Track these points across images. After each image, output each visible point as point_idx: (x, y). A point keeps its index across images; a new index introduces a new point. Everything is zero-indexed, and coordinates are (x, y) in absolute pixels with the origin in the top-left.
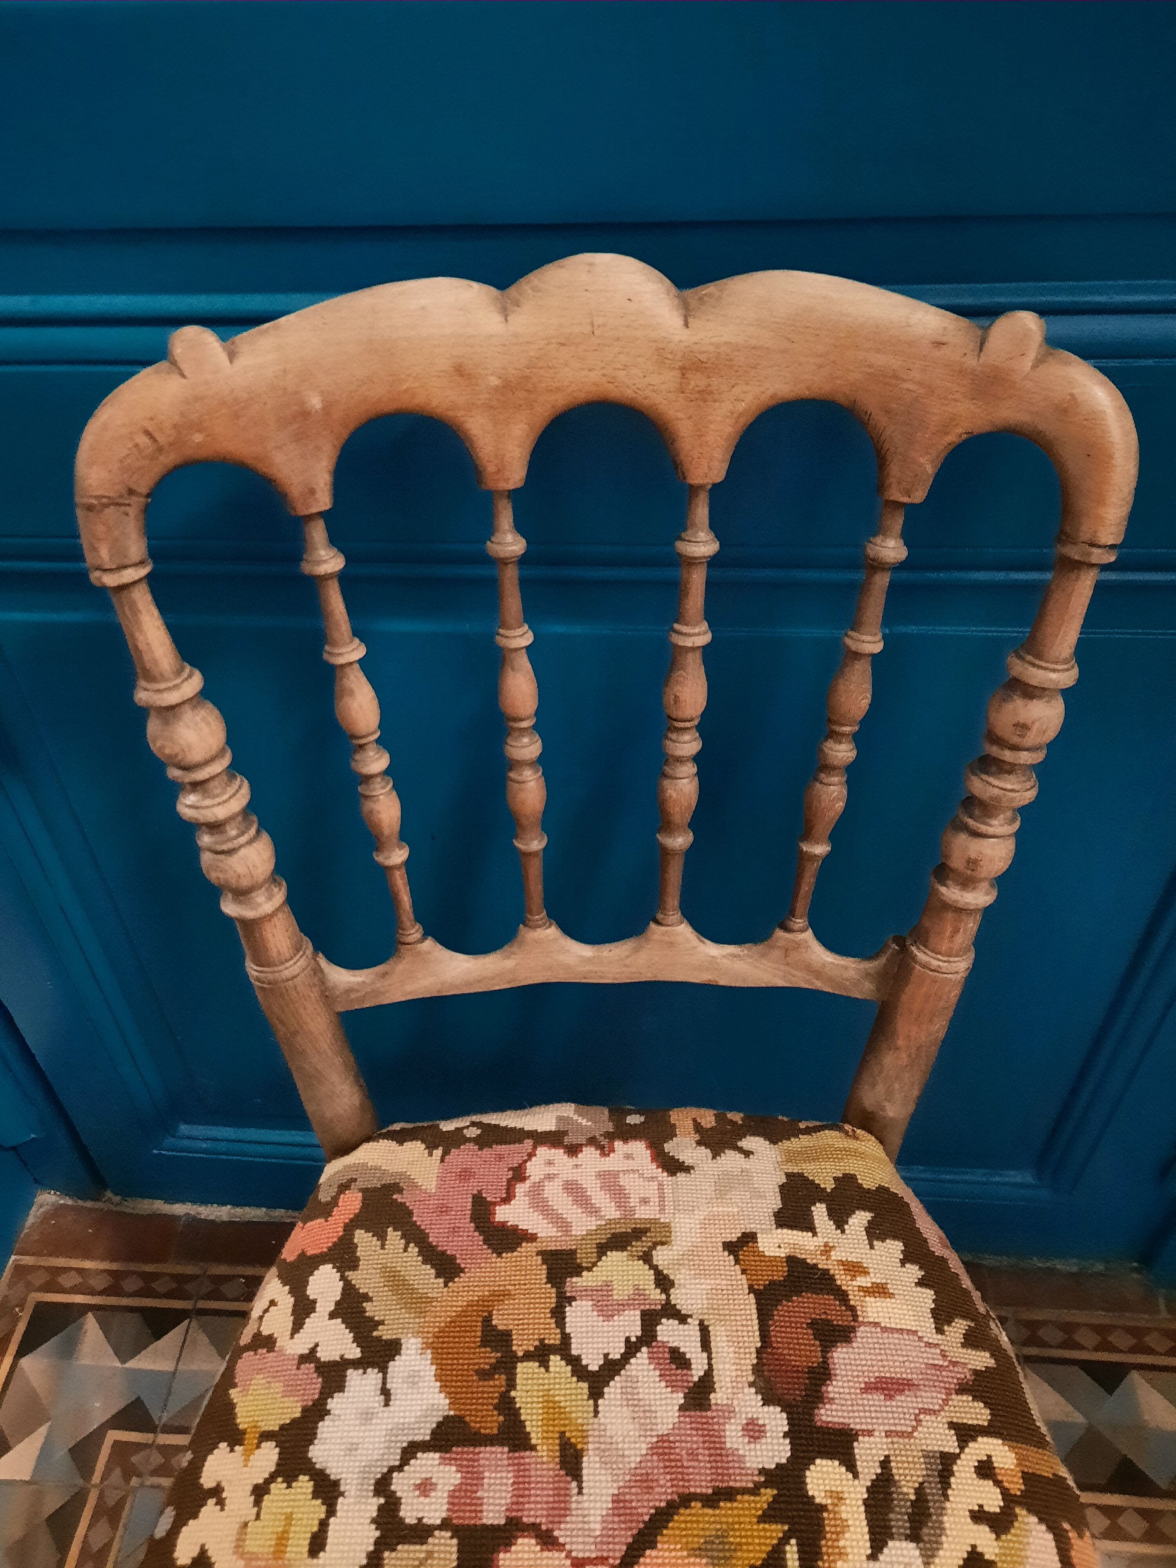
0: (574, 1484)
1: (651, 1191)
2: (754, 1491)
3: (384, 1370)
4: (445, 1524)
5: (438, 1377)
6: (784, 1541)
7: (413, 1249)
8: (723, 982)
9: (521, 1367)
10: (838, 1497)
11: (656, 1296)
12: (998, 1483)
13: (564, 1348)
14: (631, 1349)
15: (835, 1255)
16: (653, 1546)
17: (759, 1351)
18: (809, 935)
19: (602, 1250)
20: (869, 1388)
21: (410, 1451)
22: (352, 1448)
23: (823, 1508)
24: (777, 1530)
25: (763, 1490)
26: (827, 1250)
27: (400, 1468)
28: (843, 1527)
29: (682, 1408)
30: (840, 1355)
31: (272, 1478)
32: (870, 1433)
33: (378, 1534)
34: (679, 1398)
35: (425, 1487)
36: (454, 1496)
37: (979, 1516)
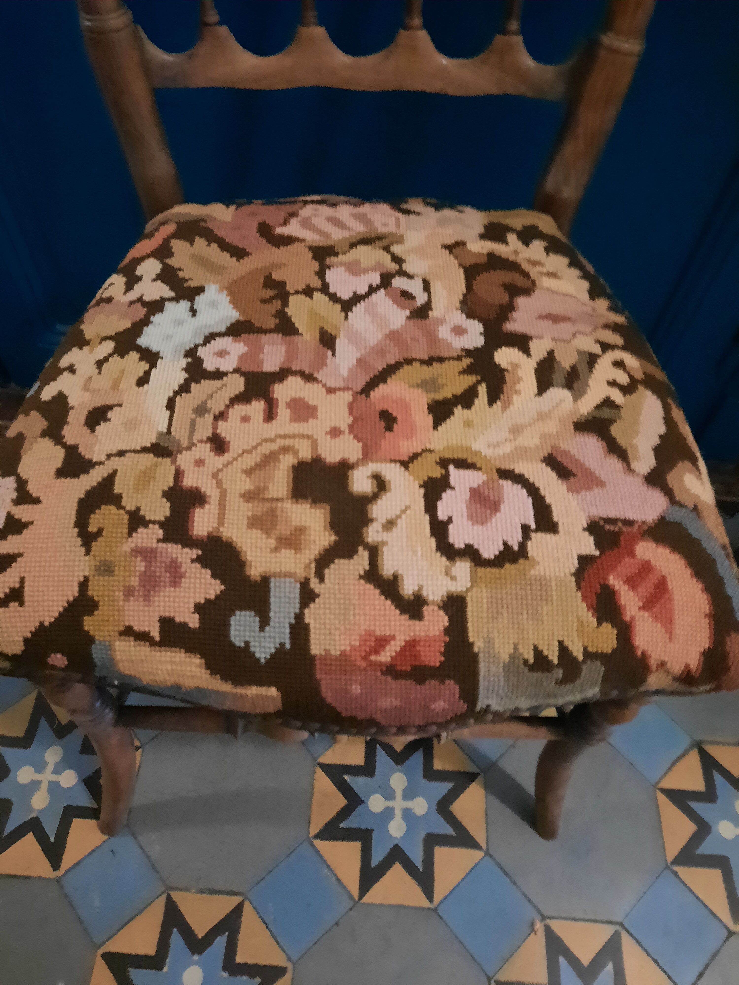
0: (329, 353)
1: (390, 221)
2: (459, 358)
3: (192, 301)
4: (236, 371)
5: (232, 302)
6: (479, 382)
7: (214, 246)
9: (292, 300)
10: (516, 366)
11: (393, 267)
12: (627, 371)
13: (325, 289)
14: (372, 290)
15: (521, 256)
16: (385, 381)
17: (465, 295)
19: (353, 245)
20: (541, 317)
21: (210, 338)
22: (168, 337)
23: (506, 370)
24: (472, 378)
25: (464, 359)
26: (516, 252)
27: (204, 344)
28: (519, 380)
29: (408, 318)
30: (521, 301)
31: (111, 355)
32: (541, 338)
33: (186, 375)
34: (408, 313)
35: (222, 354)
36: (242, 358)
37: (613, 384)
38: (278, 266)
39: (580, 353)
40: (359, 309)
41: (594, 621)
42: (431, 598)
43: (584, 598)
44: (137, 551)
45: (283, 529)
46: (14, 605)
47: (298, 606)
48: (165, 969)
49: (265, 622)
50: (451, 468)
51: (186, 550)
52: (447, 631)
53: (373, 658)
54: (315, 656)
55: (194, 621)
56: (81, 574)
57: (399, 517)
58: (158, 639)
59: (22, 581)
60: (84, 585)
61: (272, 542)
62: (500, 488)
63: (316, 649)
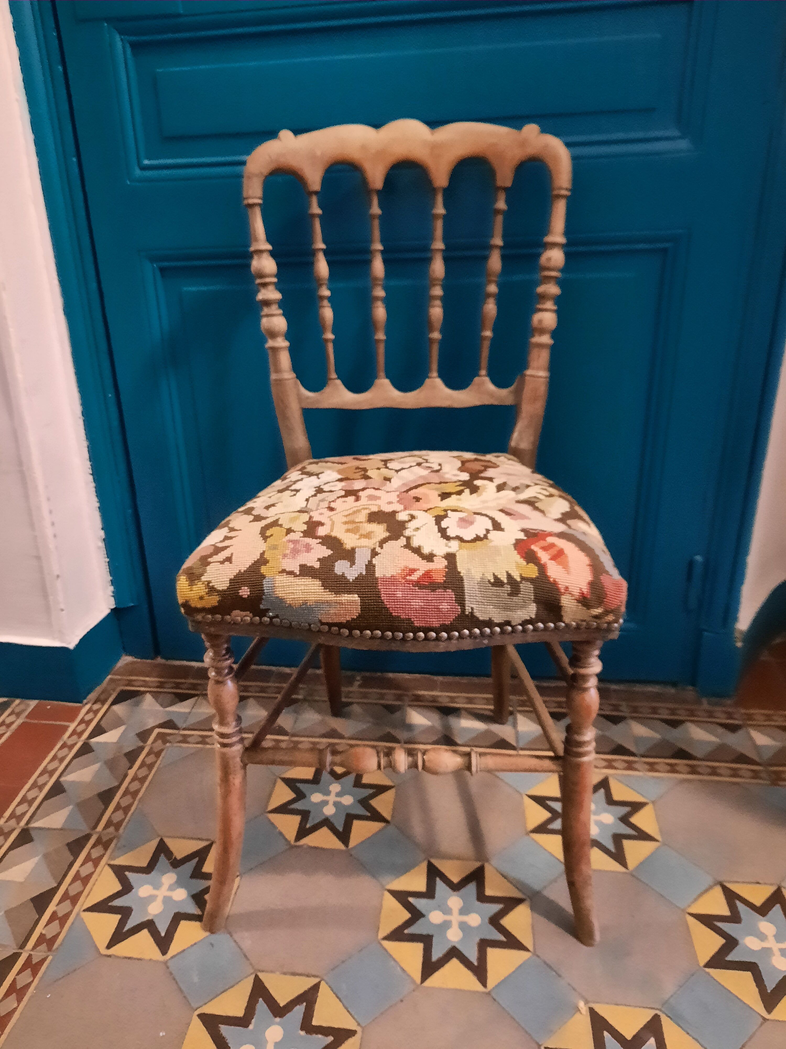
0: (388, 482)
2: (455, 482)
3: (318, 476)
4: (340, 490)
5: (339, 474)
9: (370, 471)
10: (486, 485)
12: (548, 492)
13: (387, 468)
17: (461, 467)
18: (487, 379)
20: (501, 474)
21: (327, 483)
22: (306, 486)
23: (480, 485)
24: (462, 487)
25: (458, 483)
27: (324, 485)
28: (487, 488)
29: (429, 473)
30: (490, 469)
31: (276, 495)
32: (500, 478)
33: (315, 493)
35: (333, 486)
36: (344, 486)
38: (363, 465)
40: (404, 471)
41: (525, 563)
42: (437, 554)
43: (519, 553)
44: (290, 541)
45: (363, 532)
46: (227, 563)
47: (370, 557)
48: (251, 1027)
49: (353, 563)
50: (449, 512)
51: (314, 540)
52: (446, 567)
53: (408, 578)
54: (378, 577)
55: (317, 565)
56: (262, 550)
57: (422, 526)
58: (298, 573)
59: (232, 554)
60: (262, 554)
61: (357, 537)
62: (475, 517)
63: (378, 574)
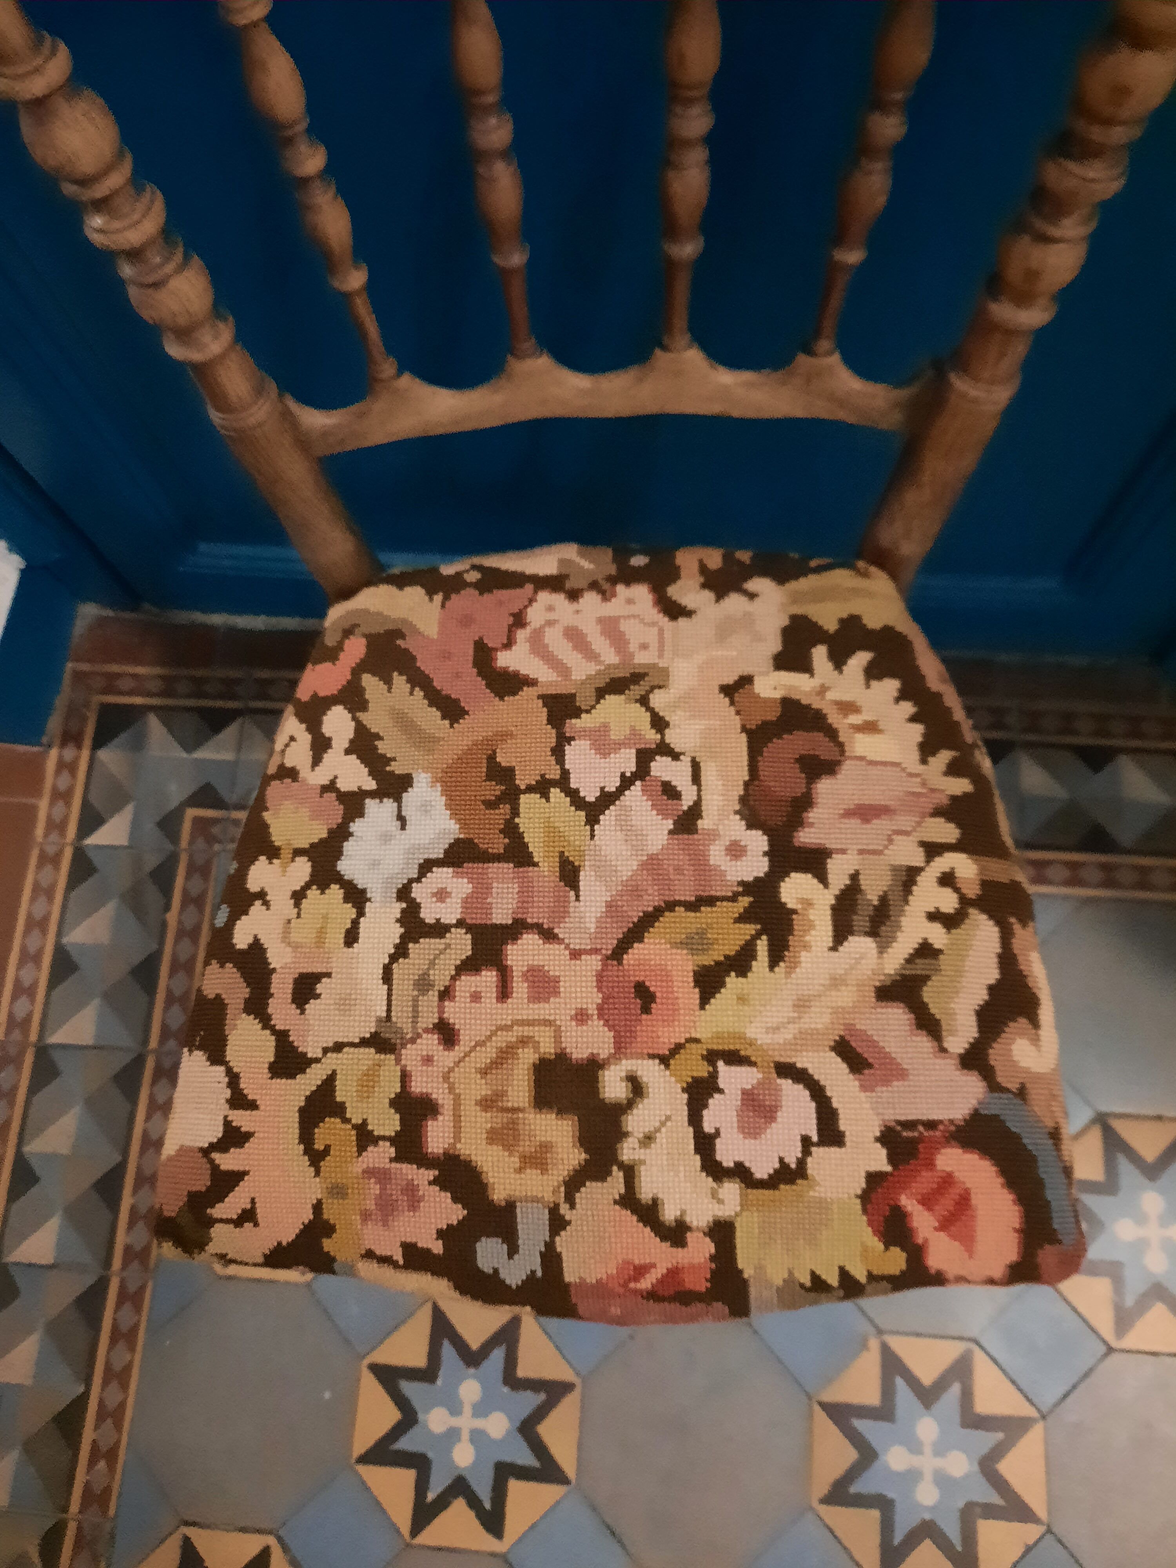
0: (572, 893)
1: (651, 636)
2: (733, 898)
3: (398, 800)
4: (460, 923)
5: (448, 806)
6: (757, 936)
7: (419, 693)
8: (736, 413)
9: (524, 799)
10: (808, 903)
11: (652, 736)
12: (957, 890)
13: (563, 782)
14: (626, 783)
15: (830, 696)
16: (641, 940)
17: (747, 784)
18: (835, 359)
19: (601, 693)
20: (849, 814)
21: (426, 867)
22: (375, 864)
23: (794, 912)
24: (750, 929)
25: (740, 898)
26: (823, 690)
27: (418, 880)
28: (811, 926)
29: (671, 832)
30: (824, 787)
31: (307, 886)
32: (843, 851)
33: (402, 930)
34: (669, 824)
35: (441, 895)
36: (467, 902)
37: (934, 916)
38: (504, 736)
39: (895, 869)
40: (608, 818)
41: (881, 1246)
42: (695, 1224)
43: (870, 1223)
44: (369, 1173)
45: (526, 1146)
46: (248, 1225)
47: (547, 1233)
48: (439, 1382)
49: (513, 1251)
50: (720, 1064)
51: (422, 1171)
52: (713, 1258)
53: (632, 1285)
54: (568, 1285)
55: (437, 1248)
56: (314, 1197)
57: (658, 1130)
58: (401, 1262)
59: (253, 1201)
60: (318, 1207)
61: (515, 1161)
62: (778, 1089)
63: (569, 1276)
